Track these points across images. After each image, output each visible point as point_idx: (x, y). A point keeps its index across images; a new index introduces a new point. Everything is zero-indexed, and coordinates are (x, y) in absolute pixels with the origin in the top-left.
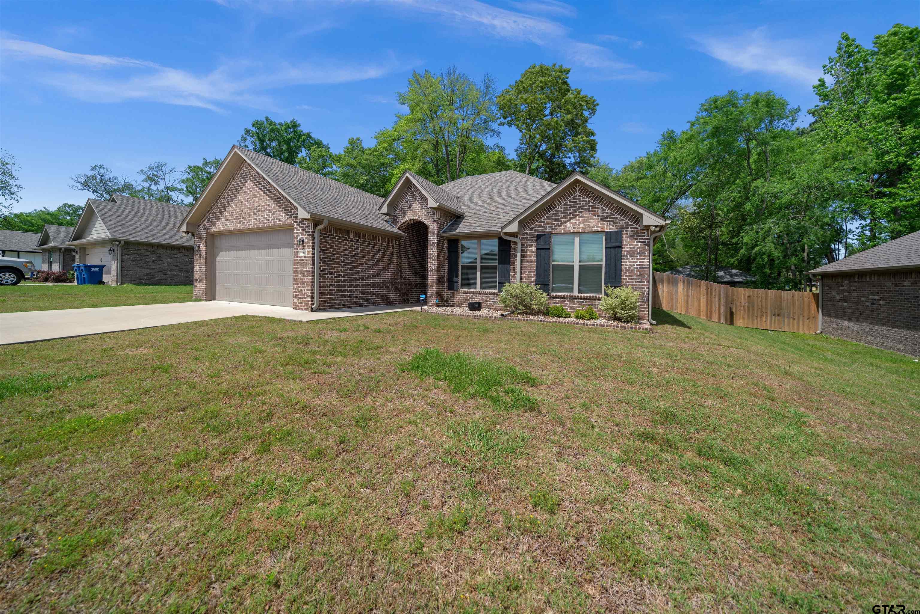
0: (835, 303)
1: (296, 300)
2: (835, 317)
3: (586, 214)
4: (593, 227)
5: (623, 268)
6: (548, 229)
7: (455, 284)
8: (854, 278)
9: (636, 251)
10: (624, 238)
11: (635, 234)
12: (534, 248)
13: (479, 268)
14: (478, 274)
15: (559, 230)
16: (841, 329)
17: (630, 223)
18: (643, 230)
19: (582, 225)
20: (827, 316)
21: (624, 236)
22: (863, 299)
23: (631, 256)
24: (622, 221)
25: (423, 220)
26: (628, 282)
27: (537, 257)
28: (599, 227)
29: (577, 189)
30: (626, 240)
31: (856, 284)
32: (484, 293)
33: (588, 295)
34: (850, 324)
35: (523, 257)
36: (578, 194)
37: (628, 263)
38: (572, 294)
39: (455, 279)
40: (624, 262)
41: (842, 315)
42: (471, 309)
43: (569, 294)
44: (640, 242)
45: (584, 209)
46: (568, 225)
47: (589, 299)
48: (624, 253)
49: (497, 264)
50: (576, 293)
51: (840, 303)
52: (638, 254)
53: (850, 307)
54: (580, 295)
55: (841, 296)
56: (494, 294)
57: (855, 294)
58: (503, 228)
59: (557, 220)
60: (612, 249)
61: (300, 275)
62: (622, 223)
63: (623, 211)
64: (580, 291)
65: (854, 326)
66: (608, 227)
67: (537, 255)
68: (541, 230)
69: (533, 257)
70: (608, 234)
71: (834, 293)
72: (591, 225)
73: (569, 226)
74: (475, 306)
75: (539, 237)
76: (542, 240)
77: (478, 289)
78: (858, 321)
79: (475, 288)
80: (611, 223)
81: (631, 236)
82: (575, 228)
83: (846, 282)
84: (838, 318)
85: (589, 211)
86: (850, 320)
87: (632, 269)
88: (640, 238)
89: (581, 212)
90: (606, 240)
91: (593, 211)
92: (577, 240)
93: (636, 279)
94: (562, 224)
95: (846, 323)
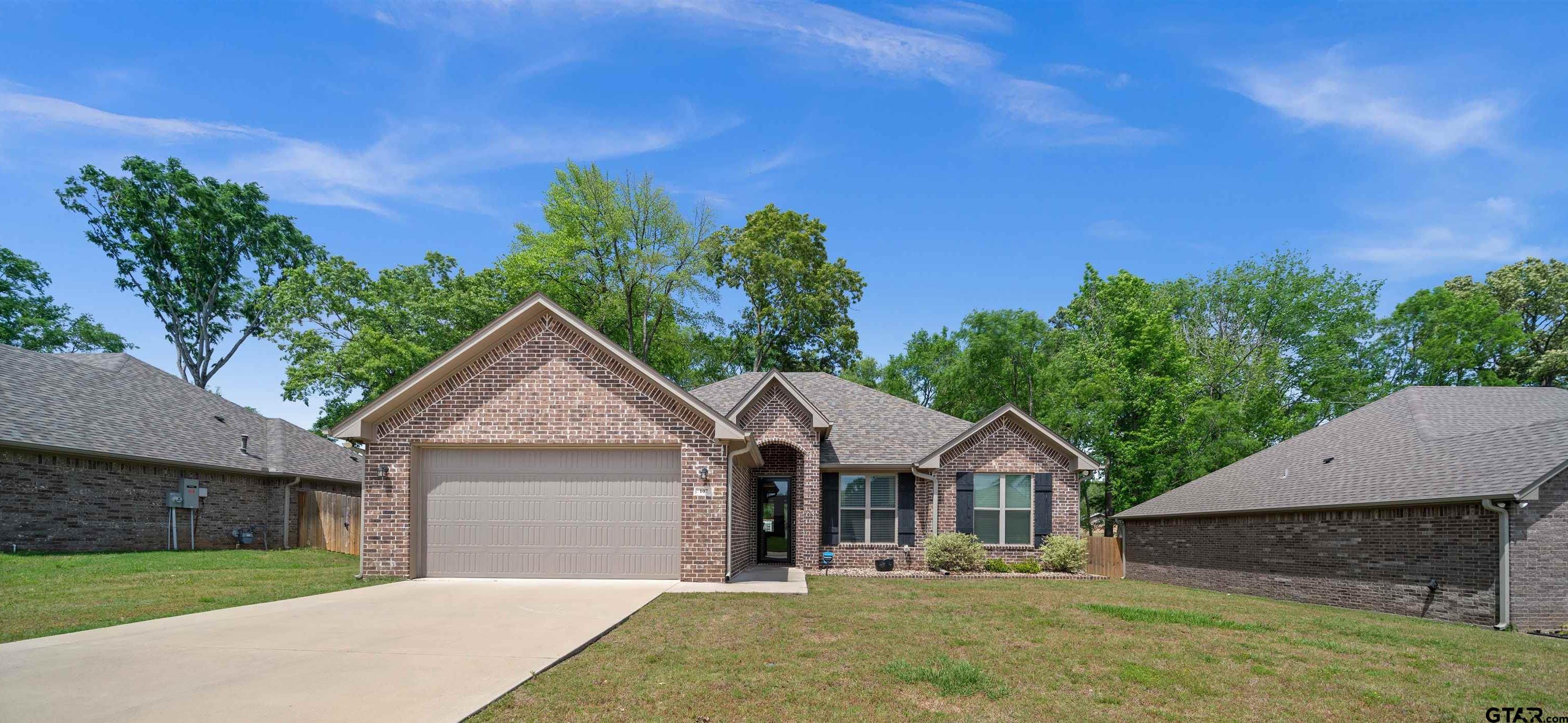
0: (1140, 548)
1: (688, 567)
2: (1139, 562)
3: (1013, 452)
4: (1022, 468)
5: (1053, 514)
6: (971, 466)
7: (834, 536)
8: (1160, 522)
9: (1066, 496)
10: (1054, 482)
11: (1064, 477)
12: (953, 489)
13: (868, 513)
14: (868, 522)
15: (983, 468)
16: (1147, 573)
17: (1059, 466)
18: (1071, 474)
19: (1009, 464)
20: (1132, 561)
21: (1054, 479)
22: (1169, 542)
23: (1060, 502)
24: (1052, 462)
25: (794, 443)
26: (1058, 530)
27: (958, 500)
28: (1028, 467)
29: (1004, 422)
30: (1056, 484)
31: (1162, 528)
32: (878, 548)
33: (1018, 545)
34: (1157, 568)
35: (940, 501)
36: (1004, 428)
37: (1058, 509)
38: (998, 545)
39: (833, 529)
40: (1055, 508)
41: (1148, 559)
42: (879, 569)
43: (995, 545)
44: (1069, 486)
45: (1012, 446)
46: (994, 462)
47: (1018, 550)
48: (1054, 498)
49: (896, 509)
50: (1002, 543)
51: (1146, 548)
52: (1067, 499)
53: (1156, 551)
54: (1008, 545)
55: (1146, 540)
56: (892, 549)
57: (1161, 538)
58: (921, 462)
59: (981, 456)
60: (1042, 494)
61: (697, 527)
62: (1052, 465)
63: (1053, 450)
64: (1006, 542)
65: (1161, 569)
66: (1037, 469)
67: (958, 499)
68: (961, 468)
69: (953, 501)
70: (1038, 476)
71: (1139, 537)
72: (1019, 465)
73: (995, 464)
74: (885, 565)
75: (959, 475)
76: (963, 480)
77: (867, 543)
78: (1165, 564)
79: (863, 540)
80: (1041, 464)
81: (1060, 480)
82: (1002, 467)
83: (1151, 527)
84: (1143, 562)
85: (1017, 449)
86: (1156, 563)
87: (1062, 515)
88: (1069, 482)
89: (1008, 449)
90: (1036, 483)
91: (1021, 449)
92: (1003, 481)
93: (1066, 527)
94: (986, 461)
95: (1153, 567)
